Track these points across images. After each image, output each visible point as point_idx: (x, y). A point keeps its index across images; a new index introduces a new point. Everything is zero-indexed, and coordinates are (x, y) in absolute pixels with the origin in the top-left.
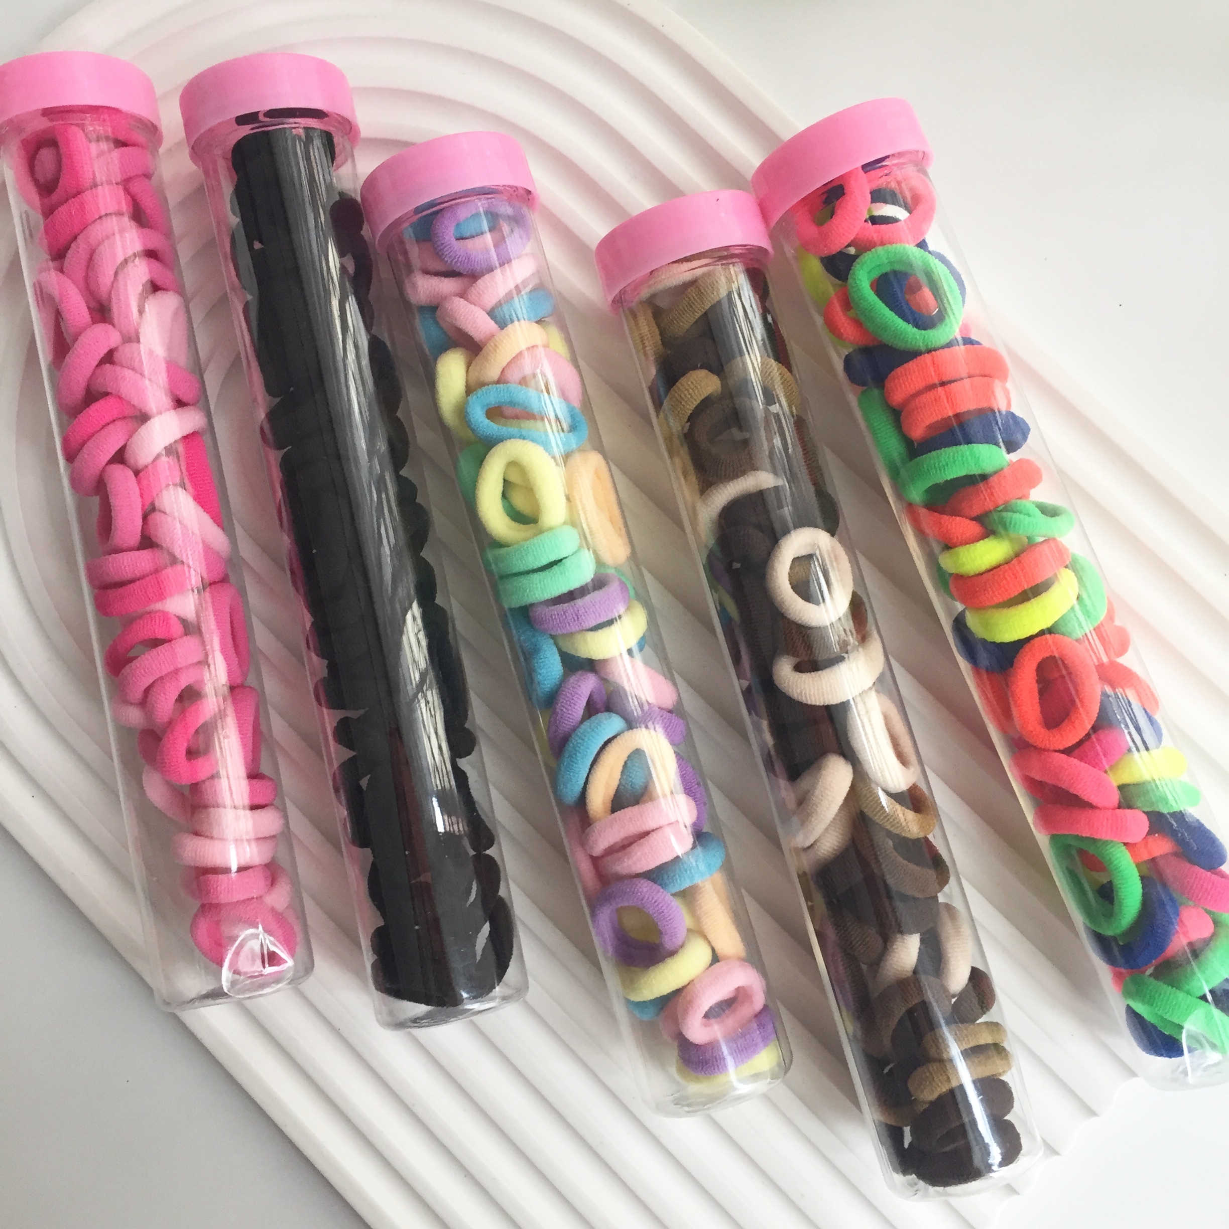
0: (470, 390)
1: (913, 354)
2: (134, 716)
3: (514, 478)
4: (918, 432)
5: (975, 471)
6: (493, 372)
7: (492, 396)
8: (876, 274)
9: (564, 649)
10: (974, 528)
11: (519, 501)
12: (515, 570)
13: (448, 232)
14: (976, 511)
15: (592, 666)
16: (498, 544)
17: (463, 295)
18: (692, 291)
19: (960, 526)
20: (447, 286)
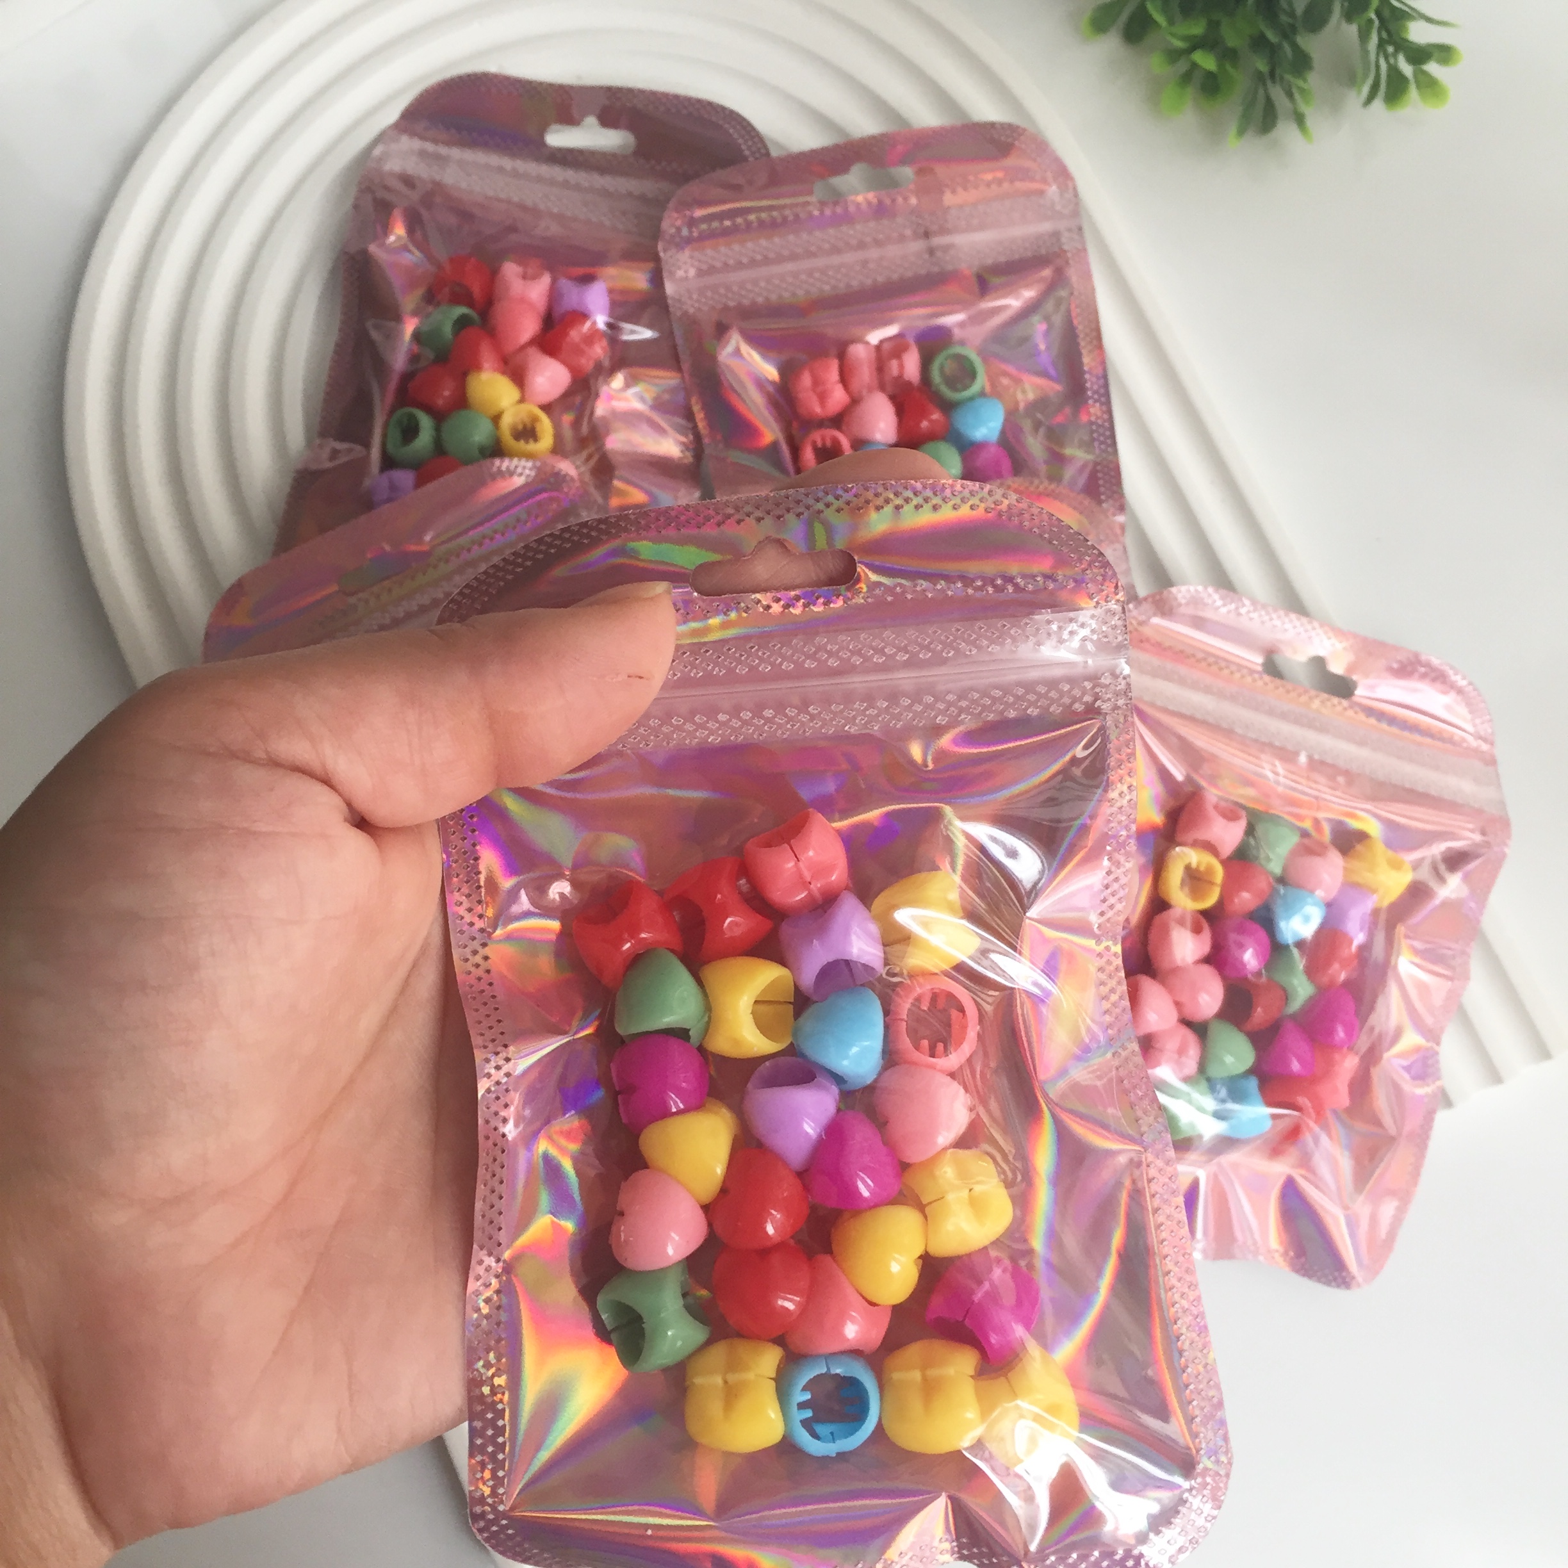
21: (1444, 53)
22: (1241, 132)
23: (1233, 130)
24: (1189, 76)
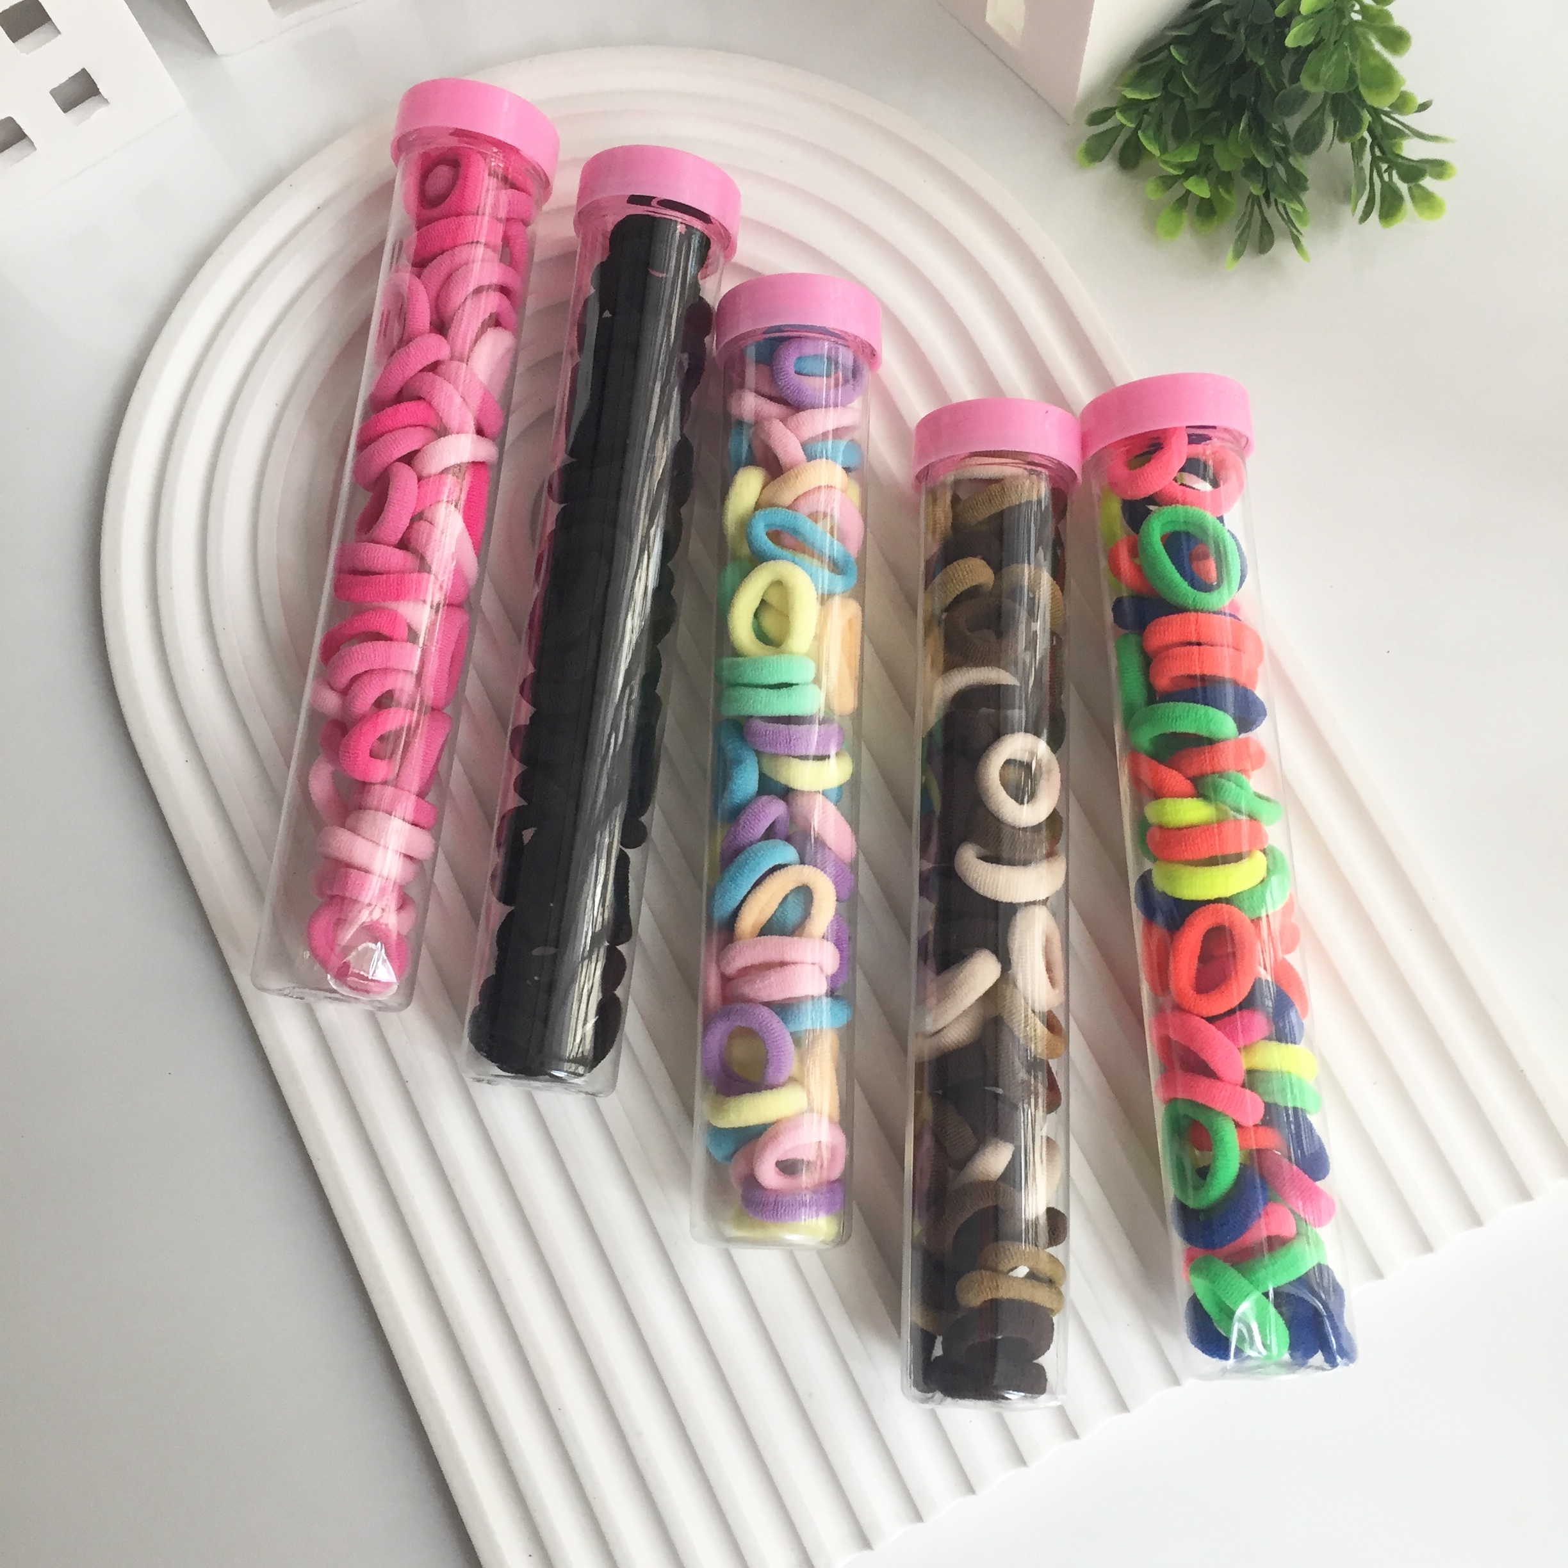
0: (758, 506)
1: (1181, 610)
2: (331, 701)
3: (773, 599)
4: (1163, 682)
5: (1204, 733)
6: (787, 497)
7: (779, 517)
8: (1169, 529)
9: (766, 771)
10: (1187, 785)
11: (770, 623)
12: (746, 681)
13: (789, 362)
14: (1194, 771)
15: (786, 793)
16: (736, 653)
17: (784, 420)
18: (995, 487)
19: (1174, 779)
20: (772, 408)
21: (1438, 168)
22: (1238, 254)
23: (1230, 254)
24: (1184, 200)
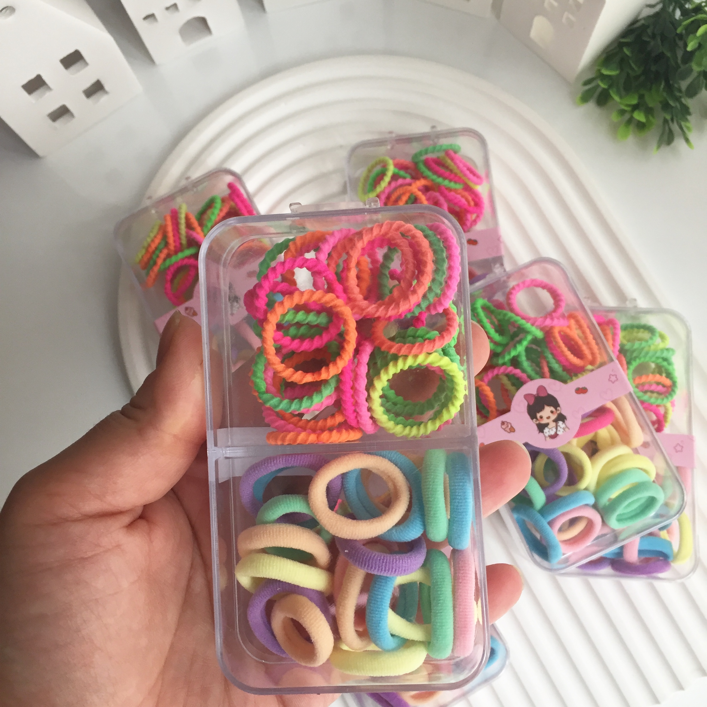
22: (659, 147)
23: (655, 147)
24: (630, 121)
